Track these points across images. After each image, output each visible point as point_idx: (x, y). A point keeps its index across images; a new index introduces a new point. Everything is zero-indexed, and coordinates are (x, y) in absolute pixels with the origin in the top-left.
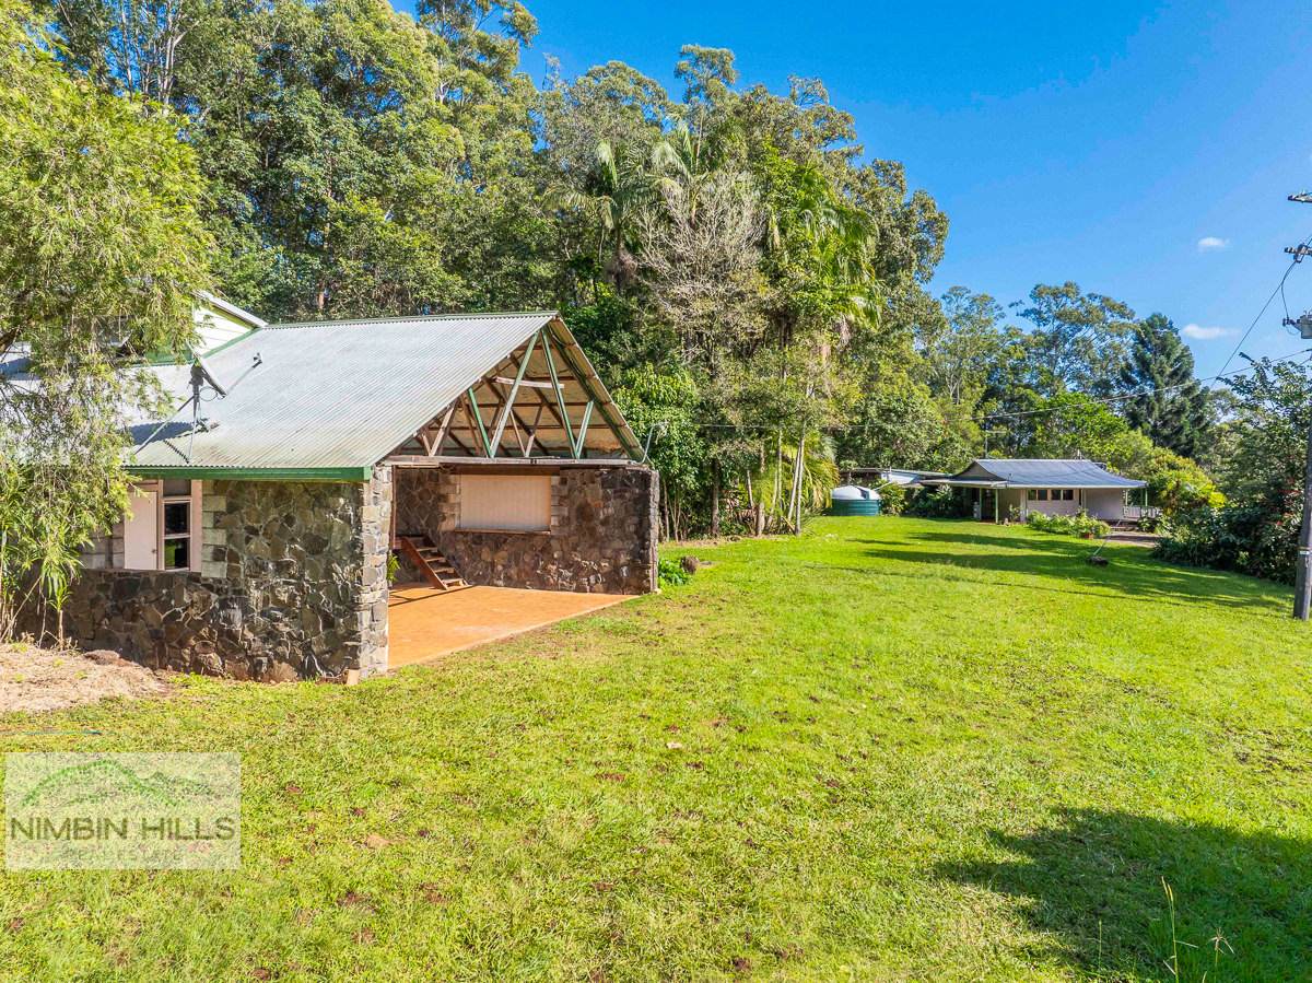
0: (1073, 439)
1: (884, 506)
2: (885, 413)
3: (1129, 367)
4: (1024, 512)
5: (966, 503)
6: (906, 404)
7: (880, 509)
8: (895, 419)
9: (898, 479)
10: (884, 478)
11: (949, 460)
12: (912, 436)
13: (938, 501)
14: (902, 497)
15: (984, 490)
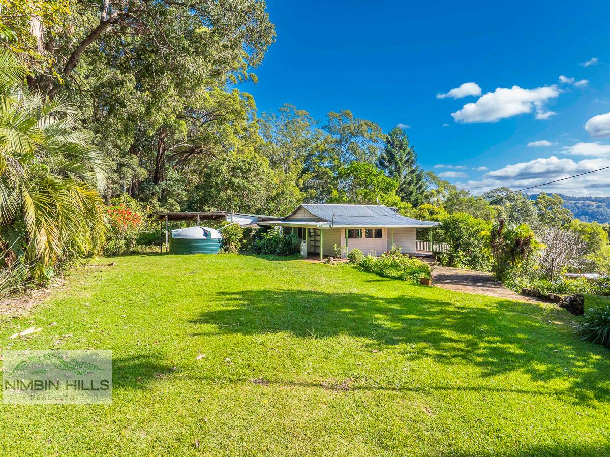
0: (366, 193)
1: (226, 244)
2: (234, 170)
3: (382, 157)
4: (345, 250)
5: (295, 241)
6: (249, 164)
7: (222, 247)
8: (241, 175)
9: (240, 221)
10: (229, 220)
11: (282, 207)
12: (253, 188)
13: (271, 240)
14: (241, 236)
15: (309, 229)
